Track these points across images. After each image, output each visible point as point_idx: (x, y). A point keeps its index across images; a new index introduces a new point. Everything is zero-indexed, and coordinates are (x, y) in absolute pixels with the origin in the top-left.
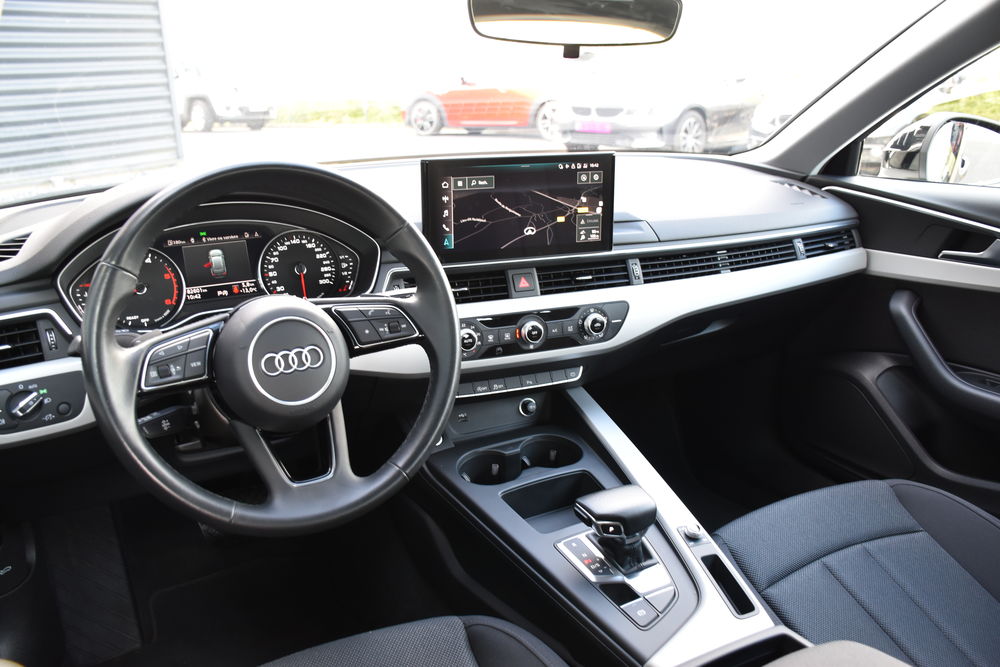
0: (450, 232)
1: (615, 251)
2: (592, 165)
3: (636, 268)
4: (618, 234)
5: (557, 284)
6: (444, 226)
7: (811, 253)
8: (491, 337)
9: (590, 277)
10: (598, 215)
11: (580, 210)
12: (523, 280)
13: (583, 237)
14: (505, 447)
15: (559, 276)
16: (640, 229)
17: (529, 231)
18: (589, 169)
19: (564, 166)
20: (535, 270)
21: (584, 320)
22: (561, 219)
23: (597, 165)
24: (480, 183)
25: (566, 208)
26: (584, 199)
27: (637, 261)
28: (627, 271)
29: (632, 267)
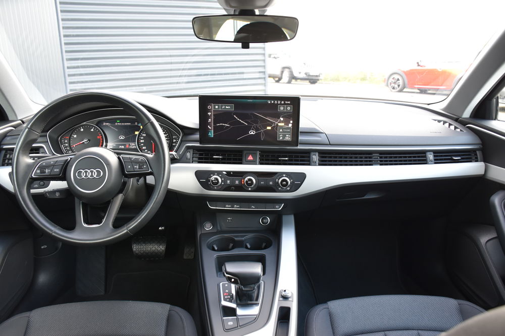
0: (211, 129)
2: (287, 102)
3: (315, 157)
6: (209, 127)
7: (437, 161)
8: (228, 181)
9: (287, 159)
10: (289, 128)
11: (280, 124)
12: (250, 156)
13: (281, 138)
14: (237, 236)
16: (320, 137)
17: (252, 133)
18: (285, 104)
19: (271, 102)
20: (258, 152)
21: (279, 179)
22: (269, 128)
23: (289, 102)
24: (227, 107)
25: (272, 123)
26: (282, 119)
27: (317, 153)
28: (309, 158)
29: (312, 156)
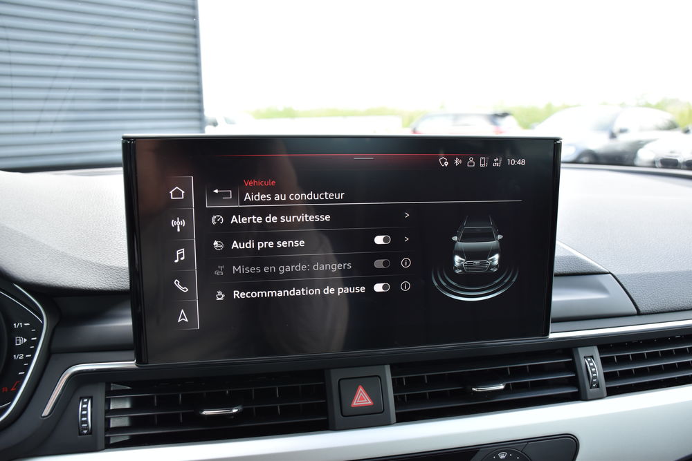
0: (189, 296)
1: (556, 333)
2: (511, 162)
3: (592, 364)
4: (562, 297)
5: (435, 398)
6: (177, 283)
9: (501, 387)
12: (361, 391)
16: (602, 289)
18: (505, 169)
19: (451, 162)
20: (388, 369)
23: (521, 162)
27: (595, 351)
28: (575, 370)
29: (584, 361)
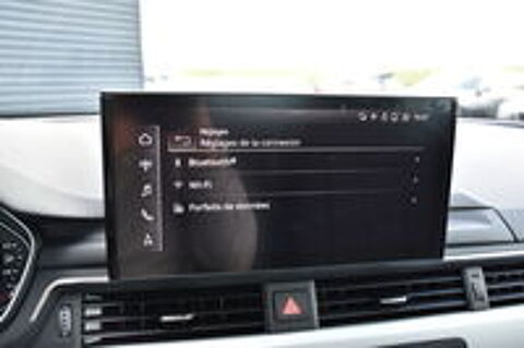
0: (156, 221)
1: (450, 256)
3: (477, 282)
4: (455, 228)
5: (351, 307)
6: (144, 214)
9: (404, 299)
12: (291, 302)
15: (350, 294)
19: (368, 116)
20: (312, 286)
27: (480, 271)
28: (463, 287)
29: (471, 280)
